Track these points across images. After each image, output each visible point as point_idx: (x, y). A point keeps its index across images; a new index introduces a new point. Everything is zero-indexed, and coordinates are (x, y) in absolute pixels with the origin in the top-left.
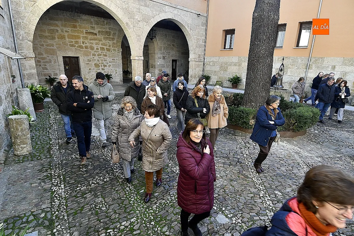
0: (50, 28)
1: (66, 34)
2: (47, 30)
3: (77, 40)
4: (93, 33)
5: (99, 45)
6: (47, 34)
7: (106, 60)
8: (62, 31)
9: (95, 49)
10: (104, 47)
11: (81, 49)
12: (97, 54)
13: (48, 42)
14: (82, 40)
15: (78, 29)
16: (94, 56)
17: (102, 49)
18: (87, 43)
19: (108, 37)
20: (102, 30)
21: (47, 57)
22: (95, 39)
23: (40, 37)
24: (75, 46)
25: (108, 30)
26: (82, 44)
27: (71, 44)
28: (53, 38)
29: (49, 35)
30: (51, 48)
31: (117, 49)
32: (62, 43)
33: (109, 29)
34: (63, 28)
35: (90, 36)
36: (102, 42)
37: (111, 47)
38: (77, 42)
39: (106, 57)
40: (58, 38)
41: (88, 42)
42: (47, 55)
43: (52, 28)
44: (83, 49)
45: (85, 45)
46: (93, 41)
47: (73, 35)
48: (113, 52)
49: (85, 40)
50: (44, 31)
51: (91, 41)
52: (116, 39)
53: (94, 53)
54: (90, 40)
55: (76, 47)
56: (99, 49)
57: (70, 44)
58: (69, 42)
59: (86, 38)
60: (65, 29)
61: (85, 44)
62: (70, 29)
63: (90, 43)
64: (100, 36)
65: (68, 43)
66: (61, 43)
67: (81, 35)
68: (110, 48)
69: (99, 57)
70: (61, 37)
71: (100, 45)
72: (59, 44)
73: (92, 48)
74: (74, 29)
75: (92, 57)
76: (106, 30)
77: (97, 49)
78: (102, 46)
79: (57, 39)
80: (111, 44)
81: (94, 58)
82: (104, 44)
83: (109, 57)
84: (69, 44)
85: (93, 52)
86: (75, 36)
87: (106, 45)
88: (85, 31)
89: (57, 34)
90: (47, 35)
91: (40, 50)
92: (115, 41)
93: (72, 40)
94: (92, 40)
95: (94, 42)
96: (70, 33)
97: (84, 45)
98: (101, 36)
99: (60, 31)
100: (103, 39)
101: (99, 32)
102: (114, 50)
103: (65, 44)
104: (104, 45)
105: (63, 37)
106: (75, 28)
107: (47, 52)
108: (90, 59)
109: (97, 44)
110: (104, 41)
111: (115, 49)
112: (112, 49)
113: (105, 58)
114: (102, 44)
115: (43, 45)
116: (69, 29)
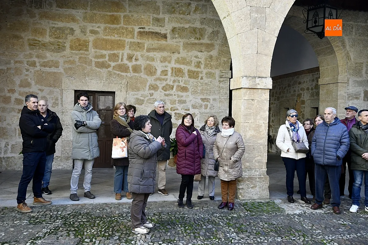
0: (56, 26)
1: (91, 38)
2: (48, 30)
3: (115, 52)
4: (157, 33)
5: (170, 62)
6: (47, 39)
7: (184, 102)
8: (83, 32)
9: (159, 72)
10: (182, 67)
11: (122, 74)
12: (161, 86)
13: (45, 57)
14: (127, 51)
15: (122, 25)
16: (153, 91)
17: (178, 72)
18: (139, 57)
19: (197, 41)
20: (182, 25)
21: (39, 92)
22: (160, 49)
23: (30, 45)
24: (109, 66)
25: (198, 25)
26: (125, 61)
27: (101, 60)
28: (60, 48)
29: (52, 40)
30: (53, 70)
31: (217, 72)
32: (80, 58)
33: (202, 23)
34: (85, 24)
35: (148, 42)
36: (179, 56)
37: (202, 66)
38: (114, 57)
39: (184, 94)
40: (71, 48)
41: (142, 56)
42: (40, 87)
43: (60, 24)
44: (128, 74)
45: (134, 63)
46: (155, 53)
47: (107, 41)
48: (206, 80)
49: (135, 53)
50: (42, 33)
51: (151, 54)
52: (217, 47)
53: (153, 83)
54: (149, 50)
55: (110, 69)
56: (169, 73)
57: (96, 60)
58: (96, 57)
59: (139, 46)
60: (90, 27)
61: (133, 60)
62: (103, 26)
63: (148, 58)
64: (174, 40)
65: (93, 59)
66: (77, 60)
67: (127, 40)
68: (199, 70)
69: (167, 92)
70: (80, 45)
71: (173, 62)
72: (70, 61)
73: (150, 71)
74: (112, 26)
75: (147, 92)
76: (192, 26)
77: (165, 72)
78: (178, 66)
79: (68, 51)
80: (202, 61)
81: (152, 95)
82: (184, 59)
83: (195, 92)
84: (96, 62)
85: (151, 80)
86: (112, 42)
87: (189, 63)
88: (137, 30)
89: (70, 38)
90: (47, 41)
91: (27, 75)
92: (214, 53)
93: (104, 52)
94: (154, 50)
95: (158, 55)
96: (101, 36)
97: (130, 65)
98: (177, 40)
99: (78, 32)
100: (181, 48)
101: (174, 30)
102: (210, 75)
103: (85, 61)
104: (183, 64)
105: (82, 46)
106: (113, 23)
107: (41, 79)
108: (142, 98)
109: (164, 60)
110: (183, 54)
111: (213, 71)
112: (205, 71)
113: (182, 96)
114: (178, 61)
115: (33, 64)
116: (100, 27)
